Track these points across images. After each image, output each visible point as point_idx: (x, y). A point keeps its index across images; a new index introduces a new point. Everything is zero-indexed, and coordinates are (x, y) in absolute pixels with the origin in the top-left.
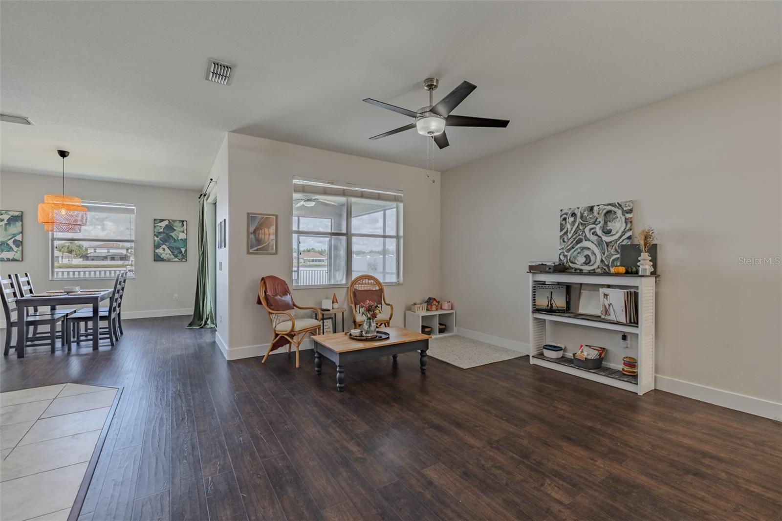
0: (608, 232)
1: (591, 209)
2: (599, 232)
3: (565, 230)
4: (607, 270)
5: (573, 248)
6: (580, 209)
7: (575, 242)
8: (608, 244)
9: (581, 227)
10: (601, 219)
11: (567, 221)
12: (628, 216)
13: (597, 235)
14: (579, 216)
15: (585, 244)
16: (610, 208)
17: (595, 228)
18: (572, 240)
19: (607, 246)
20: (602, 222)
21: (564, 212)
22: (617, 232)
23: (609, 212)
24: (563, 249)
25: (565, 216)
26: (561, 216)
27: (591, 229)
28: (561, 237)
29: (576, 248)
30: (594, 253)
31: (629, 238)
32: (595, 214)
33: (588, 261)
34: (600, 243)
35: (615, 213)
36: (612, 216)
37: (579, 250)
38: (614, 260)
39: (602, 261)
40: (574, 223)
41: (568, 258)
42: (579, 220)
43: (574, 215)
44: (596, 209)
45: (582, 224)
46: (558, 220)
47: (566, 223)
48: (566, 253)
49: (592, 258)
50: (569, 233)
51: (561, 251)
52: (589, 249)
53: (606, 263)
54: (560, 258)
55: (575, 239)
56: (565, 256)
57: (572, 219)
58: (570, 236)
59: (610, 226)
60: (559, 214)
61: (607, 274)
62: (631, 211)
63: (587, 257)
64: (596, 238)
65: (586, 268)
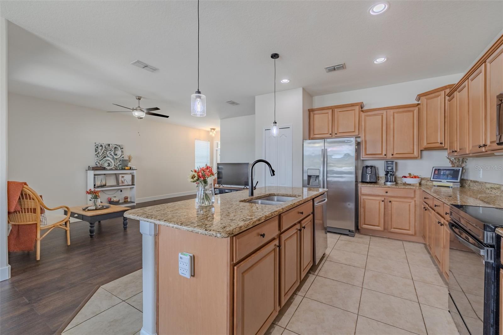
0: (116, 155)
1: (109, 145)
2: (113, 154)
3: (98, 152)
4: (117, 168)
5: (102, 160)
6: (104, 144)
7: (103, 157)
8: (116, 159)
9: (105, 151)
10: (113, 149)
11: (99, 148)
12: (122, 150)
13: (112, 155)
14: (104, 147)
15: (107, 158)
16: (116, 146)
17: (110, 153)
18: (101, 156)
19: (116, 160)
20: (114, 151)
21: (96, 144)
22: (119, 155)
23: (116, 148)
24: (97, 160)
25: (97, 146)
26: (95, 146)
27: (109, 153)
28: (96, 155)
29: (104, 159)
30: (111, 162)
31: (123, 157)
32: (111, 147)
33: (109, 165)
34: (113, 158)
35: (118, 148)
36: (117, 149)
37: (105, 161)
38: (119, 165)
39: (115, 165)
40: (102, 150)
41: (100, 164)
42: (104, 148)
43: (101, 146)
44: (111, 145)
45: (106, 150)
46: (94, 148)
47: (98, 149)
48: (99, 162)
49: (111, 164)
50: (100, 153)
51: (96, 161)
52: (109, 160)
53: (116, 166)
54: (96, 164)
55: (103, 156)
56: (99, 163)
57: (101, 148)
58: (100, 155)
59: (116, 152)
60: (95, 144)
61: (116, 169)
62: (122, 148)
63: (109, 163)
64: (112, 156)
65: (108, 168)
